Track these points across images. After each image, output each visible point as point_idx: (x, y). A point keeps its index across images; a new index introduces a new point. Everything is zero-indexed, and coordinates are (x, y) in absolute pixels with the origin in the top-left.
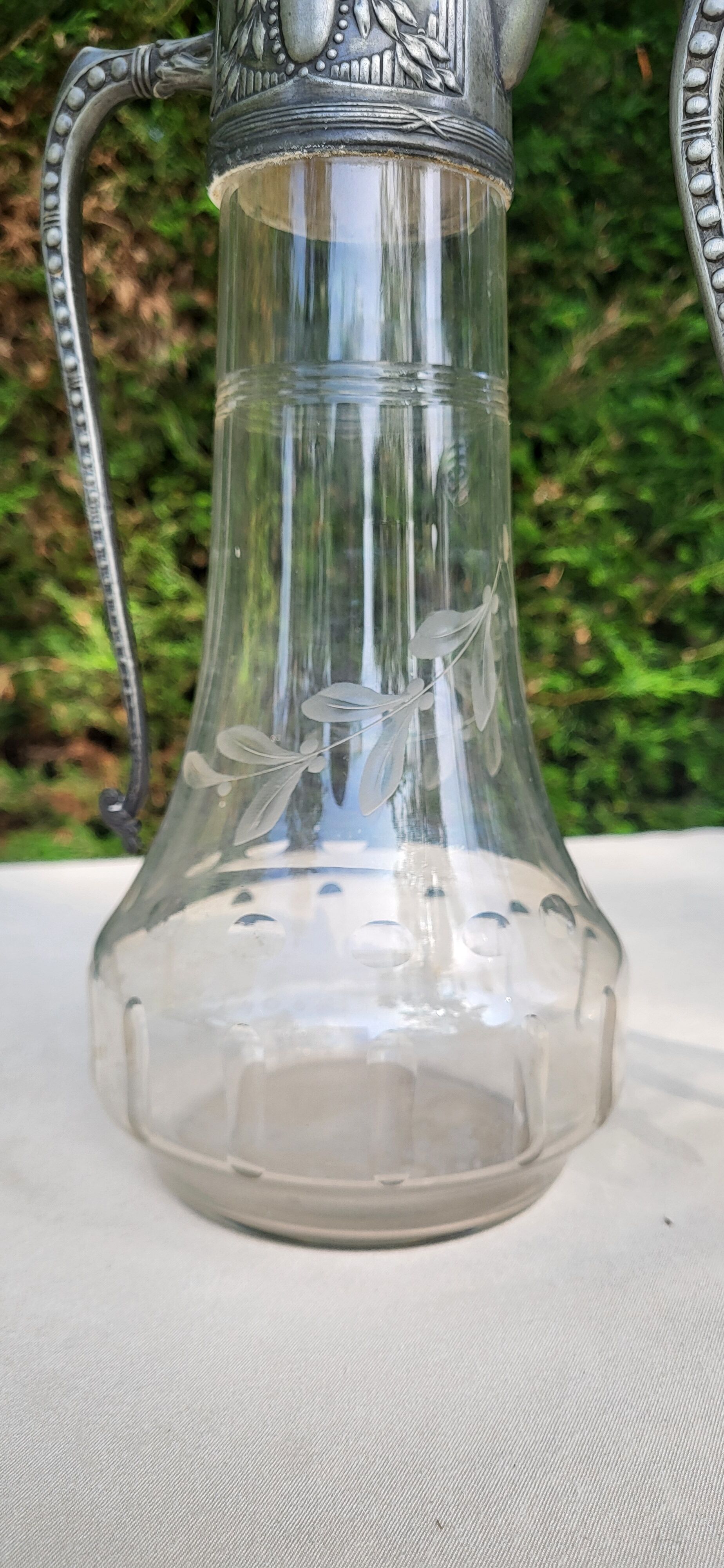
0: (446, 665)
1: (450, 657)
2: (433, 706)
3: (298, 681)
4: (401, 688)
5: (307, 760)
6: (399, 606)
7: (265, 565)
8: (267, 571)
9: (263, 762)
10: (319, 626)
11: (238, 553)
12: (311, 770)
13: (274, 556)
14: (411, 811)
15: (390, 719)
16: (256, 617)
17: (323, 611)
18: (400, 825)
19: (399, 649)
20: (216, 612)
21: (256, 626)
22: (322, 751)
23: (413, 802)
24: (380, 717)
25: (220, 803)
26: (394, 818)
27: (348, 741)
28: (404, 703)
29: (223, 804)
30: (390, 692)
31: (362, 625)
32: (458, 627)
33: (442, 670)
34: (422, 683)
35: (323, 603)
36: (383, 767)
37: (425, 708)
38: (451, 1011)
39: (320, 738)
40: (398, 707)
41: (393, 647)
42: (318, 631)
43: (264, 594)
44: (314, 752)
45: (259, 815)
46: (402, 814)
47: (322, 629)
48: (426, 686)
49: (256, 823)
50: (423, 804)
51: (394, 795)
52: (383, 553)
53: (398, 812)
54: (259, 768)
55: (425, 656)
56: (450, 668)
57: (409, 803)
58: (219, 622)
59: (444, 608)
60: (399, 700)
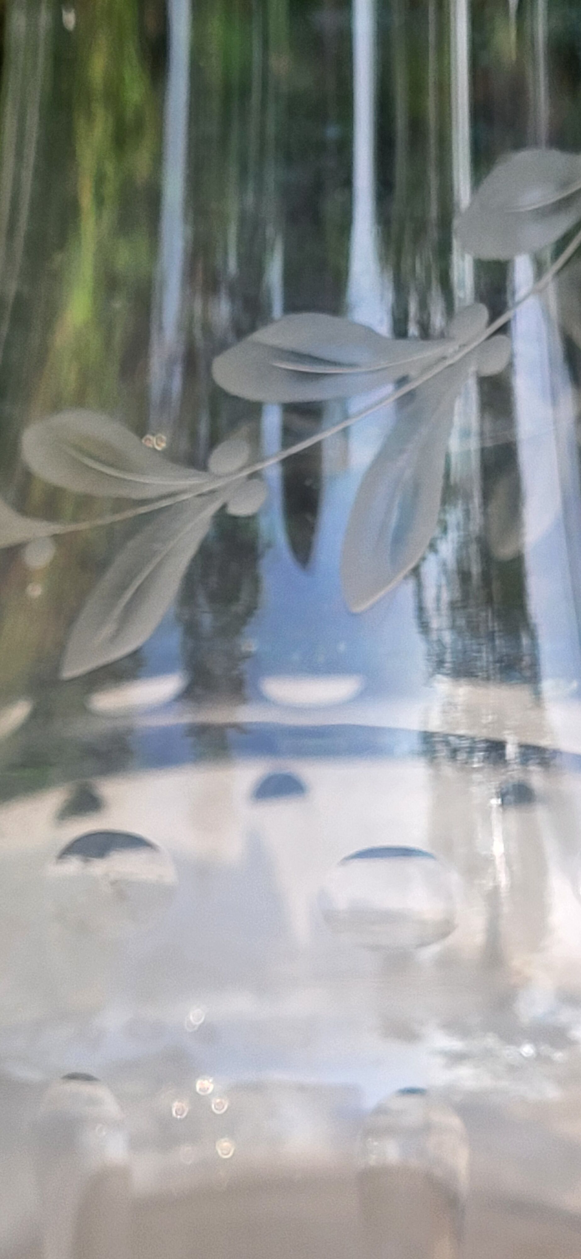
0: (540, 268)
1: (547, 255)
2: (510, 365)
3: (205, 310)
4: (438, 320)
5: (224, 488)
6: (432, 140)
7: (131, 49)
8: (135, 62)
9: (124, 492)
10: (251, 185)
11: (70, 19)
12: (236, 510)
13: (151, 24)
14: (458, 595)
15: (411, 396)
16: (110, 169)
17: (262, 150)
18: (435, 624)
19: (433, 234)
20: (19, 155)
21: (110, 189)
22: (258, 467)
23: (464, 576)
24: (389, 388)
25: (30, 588)
26: (421, 609)
27: (317, 447)
28: (444, 358)
29: (36, 591)
30: (413, 330)
31: (348, 183)
32: (564, 185)
33: (531, 283)
34: (484, 313)
35: (262, 134)
36: (397, 501)
37: (493, 367)
38: (545, 1049)
39: (255, 438)
40: (429, 367)
41: (420, 229)
42: (250, 199)
43: (129, 114)
44: (241, 469)
45: (117, 612)
46: (438, 599)
47: (259, 192)
48: (492, 319)
49: (108, 630)
50: (486, 577)
51: (423, 559)
52: (397, 20)
53: (430, 594)
54: (120, 504)
55: (492, 253)
56: (548, 276)
57: (456, 578)
58: (28, 176)
59: (536, 144)
60: (432, 351)
